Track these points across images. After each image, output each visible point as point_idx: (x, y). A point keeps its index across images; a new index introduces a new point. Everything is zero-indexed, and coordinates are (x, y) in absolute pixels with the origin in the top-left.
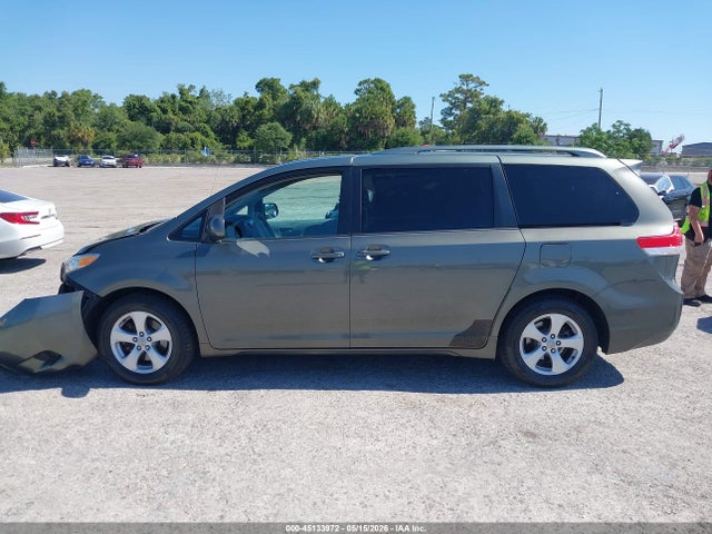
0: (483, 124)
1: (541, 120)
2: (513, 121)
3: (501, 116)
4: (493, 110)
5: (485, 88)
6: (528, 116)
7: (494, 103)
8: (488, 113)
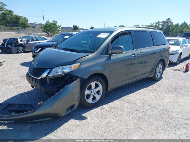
0: (8, 18)
1: (26, 18)
2: (18, 18)
3: (14, 16)
4: (10, 14)
5: (5, 6)
6: (22, 17)
7: (10, 12)
8: (9, 15)
